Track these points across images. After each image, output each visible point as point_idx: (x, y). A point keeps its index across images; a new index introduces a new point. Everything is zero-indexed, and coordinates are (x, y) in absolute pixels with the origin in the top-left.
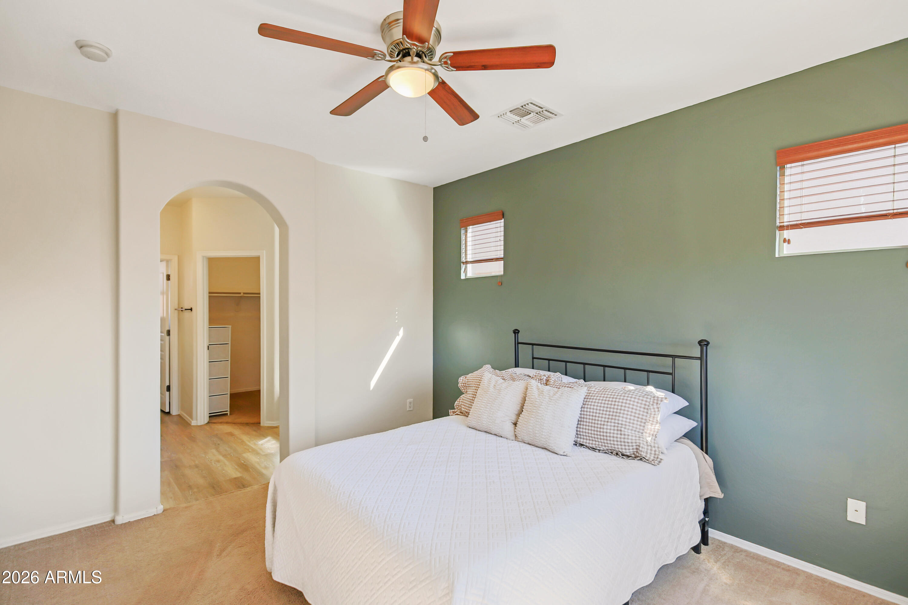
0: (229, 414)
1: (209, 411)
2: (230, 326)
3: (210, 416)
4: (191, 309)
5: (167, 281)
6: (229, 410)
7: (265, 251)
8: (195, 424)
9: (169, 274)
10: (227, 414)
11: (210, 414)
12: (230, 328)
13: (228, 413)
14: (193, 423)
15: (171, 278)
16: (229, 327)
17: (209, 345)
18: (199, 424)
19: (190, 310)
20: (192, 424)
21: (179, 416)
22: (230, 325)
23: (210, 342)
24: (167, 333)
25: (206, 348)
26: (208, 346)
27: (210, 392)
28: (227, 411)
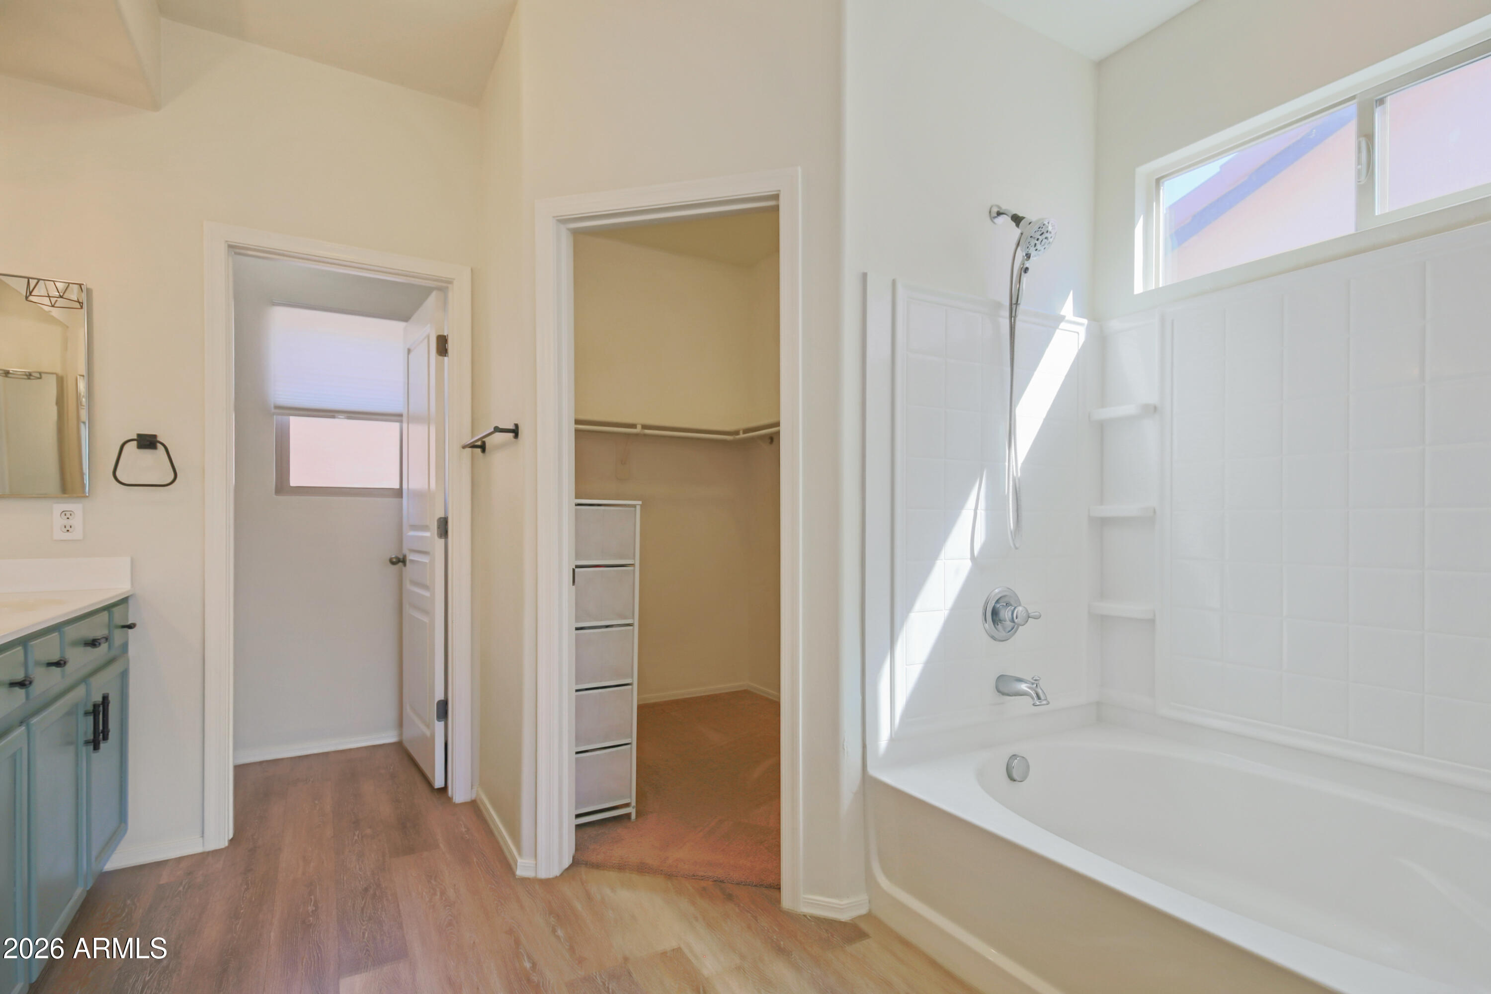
0: (633, 816)
1: (576, 808)
2: (640, 502)
3: (578, 827)
4: (515, 431)
5: (441, 358)
6: (634, 804)
7: (799, 169)
8: (529, 874)
9: (445, 334)
10: (628, 816)
11: (578, 816)
12: (638, 508)
13: (632, 810)
14: (524, 868)
15: (450, 346)
16: (634, 506)
17: (577, 567)
18: (543, 874)
19: (511, 435)
20: (520, 872)
21: (473, 806)
22: (639, 500)
23: (578, 556)
24: (438, 528)
25: (567, 576)
26: (574, 570)
27: (578, 739)
28: (627, 805)
